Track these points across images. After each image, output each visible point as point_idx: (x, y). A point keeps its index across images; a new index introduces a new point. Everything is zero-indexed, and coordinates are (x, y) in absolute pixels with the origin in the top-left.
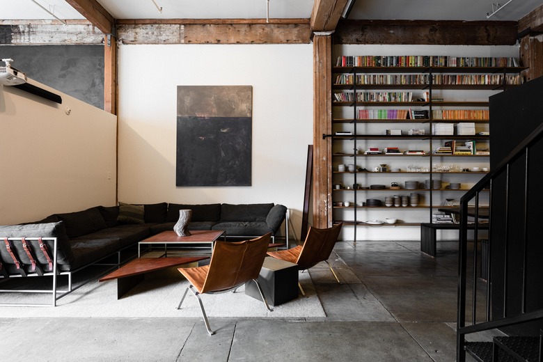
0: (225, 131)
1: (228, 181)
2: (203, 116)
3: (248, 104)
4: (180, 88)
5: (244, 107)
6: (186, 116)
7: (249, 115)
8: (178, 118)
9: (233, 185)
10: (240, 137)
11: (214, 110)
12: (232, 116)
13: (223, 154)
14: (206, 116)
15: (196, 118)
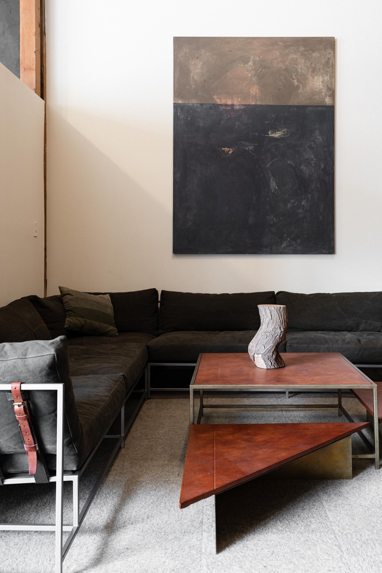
0: (277, 135)
1: (284, 245)
2: (229, 102)
3: (327, 78)
4: (179, 42)
5: (317, 83)
6: (194, 102)
7: (328, 101)
8: (176, 106)
9: (295, 252)
10: (311, 147)
11: (255, 90)
12: (294, 102)
13: (273, 185)
14: (237, 102)
15: (216, 106)
